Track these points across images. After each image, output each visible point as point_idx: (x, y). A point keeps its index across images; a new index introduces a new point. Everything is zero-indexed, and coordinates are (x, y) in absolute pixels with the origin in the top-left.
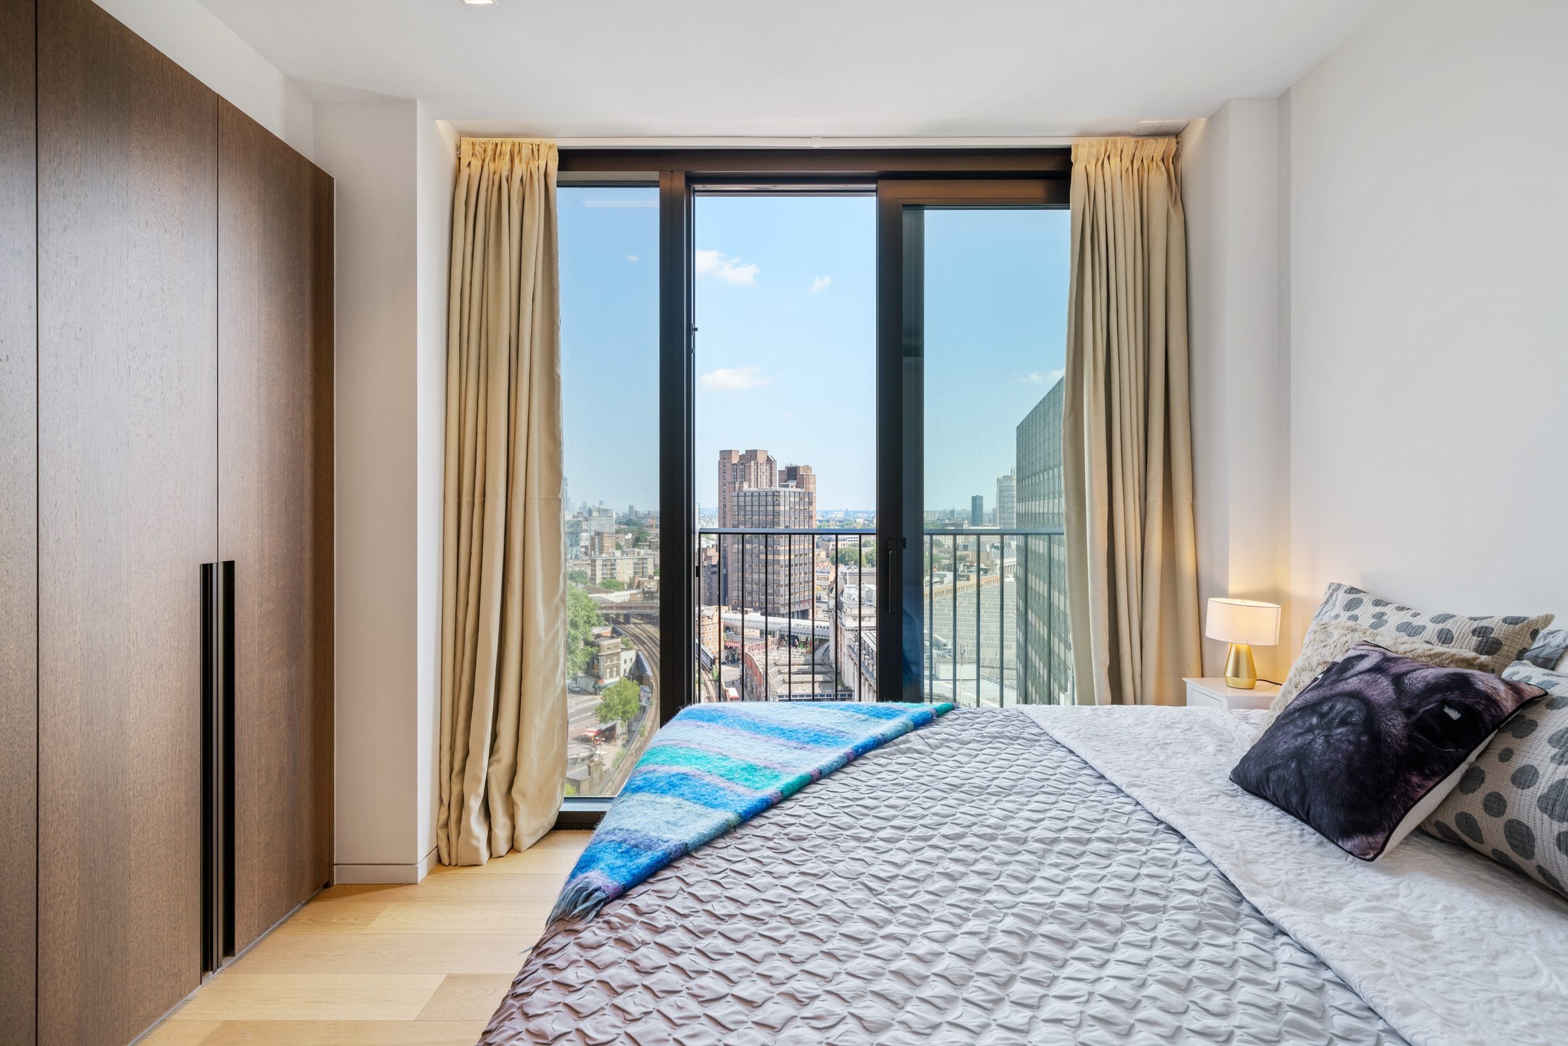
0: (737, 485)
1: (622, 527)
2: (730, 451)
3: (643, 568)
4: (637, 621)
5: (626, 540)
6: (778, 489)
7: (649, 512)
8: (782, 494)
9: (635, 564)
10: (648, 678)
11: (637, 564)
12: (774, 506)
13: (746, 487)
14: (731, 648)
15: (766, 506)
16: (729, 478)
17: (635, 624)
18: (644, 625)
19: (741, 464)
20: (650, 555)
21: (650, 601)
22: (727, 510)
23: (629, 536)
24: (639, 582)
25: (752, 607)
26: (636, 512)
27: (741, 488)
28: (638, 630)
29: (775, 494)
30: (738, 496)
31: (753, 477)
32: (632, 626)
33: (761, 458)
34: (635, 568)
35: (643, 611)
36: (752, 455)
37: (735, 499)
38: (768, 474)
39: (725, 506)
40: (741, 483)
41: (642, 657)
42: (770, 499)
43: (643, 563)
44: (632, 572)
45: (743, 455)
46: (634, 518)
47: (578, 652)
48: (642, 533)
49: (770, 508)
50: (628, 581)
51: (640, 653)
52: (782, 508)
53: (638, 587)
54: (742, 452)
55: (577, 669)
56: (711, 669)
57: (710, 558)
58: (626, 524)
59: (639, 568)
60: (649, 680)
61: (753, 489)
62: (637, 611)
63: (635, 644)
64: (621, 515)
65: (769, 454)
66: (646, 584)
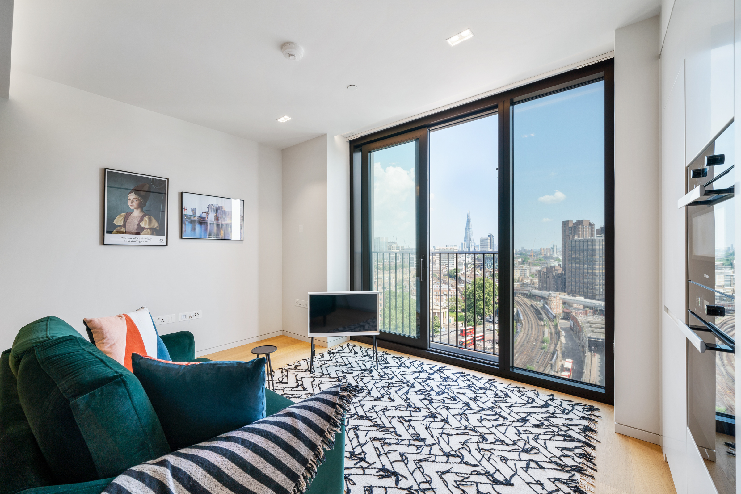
0: (571, 237)
1: (518, 256)
2: (568, 221)
3: (524, 273)
4: (520, 296)
5: (518, 261)
6: (595, 238)
7: (531, 249)
8: (597, 240)
9: (521, 272)
10: (521, 320)
11: (522, 272)
12: (592, 246)
13: (576, 237)
14: (566, 312)
15: (588, 246)
16: (567, 233)
17: (519, 297)
18: (523, 298)
19: (574, 227)
20: (528, 268)
21: (526, 288)
22: (566, 248)
23: (520, 260)
24: (522, 279)
25: (579, 294)
26: (525, 249)
27: (573, 238)
28: (520, 300)
29: (592, 241)
30: (572, 242)
31: (581, 233)
32: (517, 298)
33: (585, 224)
34: (520, 273)
35: (522, 292)
36: (580, 222)
37: (570, 243)
38: (590, 231)
39: (565, 246)
40: (574, 236)
41: (519, 311)
42: (590, 243)
43: (524, 272)
44: (519, 275)
45: (575, 223)
46: (524, 252)
47: (491, 306)
48: (526, 258)
49: (590, 247)
50: (517, 279)
51: (519, 309)
52: (597, 247)
53: (522, 281)
54: (575, 221)
55: (490, 313)
56: (553, 320)
57: (557, 270)
58: (520, 255)
59: (523, 274)
60: (521, 321)
61: (581, 238)
62: (520, 292)
63: (517, 305)
64: (518, 251)
65: (591, 222)
66: (525, 280)
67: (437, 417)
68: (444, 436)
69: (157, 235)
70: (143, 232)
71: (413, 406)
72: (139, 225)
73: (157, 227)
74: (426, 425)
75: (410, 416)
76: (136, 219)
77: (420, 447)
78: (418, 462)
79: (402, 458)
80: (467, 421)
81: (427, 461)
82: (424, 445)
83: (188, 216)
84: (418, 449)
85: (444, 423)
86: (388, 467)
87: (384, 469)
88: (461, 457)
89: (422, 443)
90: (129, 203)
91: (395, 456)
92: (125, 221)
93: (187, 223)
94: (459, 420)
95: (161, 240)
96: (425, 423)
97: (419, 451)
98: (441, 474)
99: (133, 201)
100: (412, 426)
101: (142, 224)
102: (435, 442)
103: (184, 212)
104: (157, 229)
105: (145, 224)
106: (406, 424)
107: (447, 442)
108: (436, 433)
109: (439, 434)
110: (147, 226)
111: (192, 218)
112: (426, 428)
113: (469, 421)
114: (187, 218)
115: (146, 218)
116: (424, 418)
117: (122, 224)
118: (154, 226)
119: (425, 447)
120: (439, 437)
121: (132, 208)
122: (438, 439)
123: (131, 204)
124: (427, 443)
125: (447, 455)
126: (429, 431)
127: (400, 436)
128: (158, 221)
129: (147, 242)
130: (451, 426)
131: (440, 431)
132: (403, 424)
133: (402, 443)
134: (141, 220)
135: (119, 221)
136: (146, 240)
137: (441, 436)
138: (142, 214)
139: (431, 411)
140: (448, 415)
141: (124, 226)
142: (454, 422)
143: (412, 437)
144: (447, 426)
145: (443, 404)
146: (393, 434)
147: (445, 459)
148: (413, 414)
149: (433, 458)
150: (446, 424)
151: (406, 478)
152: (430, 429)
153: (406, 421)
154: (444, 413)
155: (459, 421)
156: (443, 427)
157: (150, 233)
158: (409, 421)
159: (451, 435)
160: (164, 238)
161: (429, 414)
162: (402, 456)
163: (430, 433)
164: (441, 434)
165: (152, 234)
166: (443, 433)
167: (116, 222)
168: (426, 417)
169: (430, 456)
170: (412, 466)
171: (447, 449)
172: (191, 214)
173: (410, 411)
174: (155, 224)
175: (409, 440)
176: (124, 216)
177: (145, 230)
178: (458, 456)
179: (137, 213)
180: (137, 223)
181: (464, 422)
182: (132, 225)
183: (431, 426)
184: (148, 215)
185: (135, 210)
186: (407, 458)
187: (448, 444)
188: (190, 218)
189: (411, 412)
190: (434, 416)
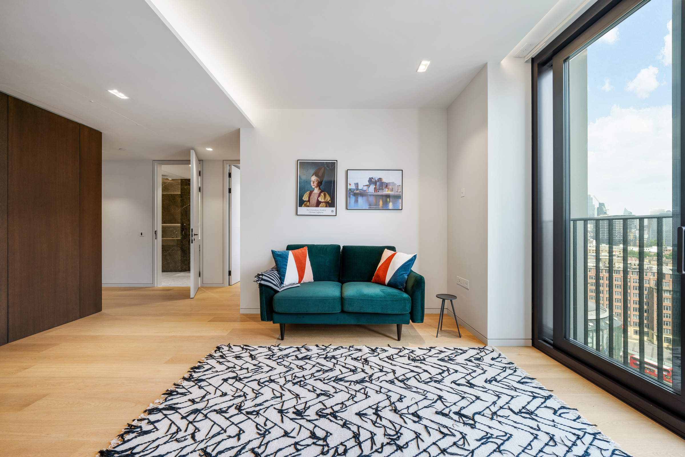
67: (294, 413)
68: (279, 395)
69: (329, 207)
70: (320, 205)
71: (329, 416)
72: (318, 200)
73: (329, 201)
74: (300, 398)
75: (323, 402)
76: (316, 195)
77: (294, 378)
78: (291, 369)
79: (302, 367)
80: (257, 424)
81: (284, 372)
82: (293, 381)
83: (352, 190)
84: (295, 376)
85: (283, 408)
86: (307, 361)
87: (309, 359)
88: (260, 383)
89: (294, 381)
90: (312, 184)
91: (308, 367)
92: (309, 198)
93: (351, 196)
94: (268, 421)
95: (332, 211)
96: (303, 400)
97: (294, 375)
98: (272, 369)
99: (314, 181)
100: (312, 391)
101: (320, 199)
102: (284, 386)
103: (349, 187)
104: (329, 202)
105: (322, 199)
106: (318, 392)
107: (274, 391)
108: (288, 395)
109: (284, 395)
110: (323, 201)
111: (355, 192)
112: (298, 395)
113: (255, 424)
114: (351, 192)
115: (322, 194)
116: (307, 406)
117: (307, 199)
118: (327, 200)
119: (291, 379)
120: (283, 392)
121: (313, 187)
122: (283, 390)
123: (313, 184)
124: (290, 383)
125: (272, 381)
126: (294, 394)
127: (315, 380)
128: (330, 196)
129: (323, 213)
130: (275, 408)
131: (284, 398)
132: (321, 390)
133: (310, 376)
134: (319, 196)
135: (305, 198)
136: (322, 211)
137: (281, 393)
138: (320, 191)
139: (304, 419)
140: (282, 422)
141: (309, 201)
142: (273, 415)
143: (305, 383)
144: (279, 407)
145: (297, 440)
146: (322, 379)
147: (272, 378)
148: (321, 406)
149: (281, 375)
150: (280, 408)
151: (292, 360)
152: (294, 396)
153: (322, 394)
154: (288, 425)
155: (267, 419)
156: (283, 403)
157: (325, 206)
158: (318, 396)
159: (272, 398)
160: (334, 209)
161: (305, 414)
162: (303, 369)
163: (292, 393)
164: (282, 395)
165: (326, 207)
166: (281, 397)
167: (304, 198)
168: (306, 409)
169: (284, 376)
170: (292, 366)
171: (272, 385)
172: (355, 188)
173: (327, 408)
174: (328, 198)
175: (306, 379)
176: (309, 194)
177: (322, 204)
178: (262, 383)
179: (316, 191)
180: (316, 199)
181: (260, 420)
182: (314, 200)
183: (295, 399)
184: (323, 191)
185: (315, 188)
186: (300, 369)
187: (273, 389)
188: (353, 191)
189: (325, 408)
190: (298, 413)
